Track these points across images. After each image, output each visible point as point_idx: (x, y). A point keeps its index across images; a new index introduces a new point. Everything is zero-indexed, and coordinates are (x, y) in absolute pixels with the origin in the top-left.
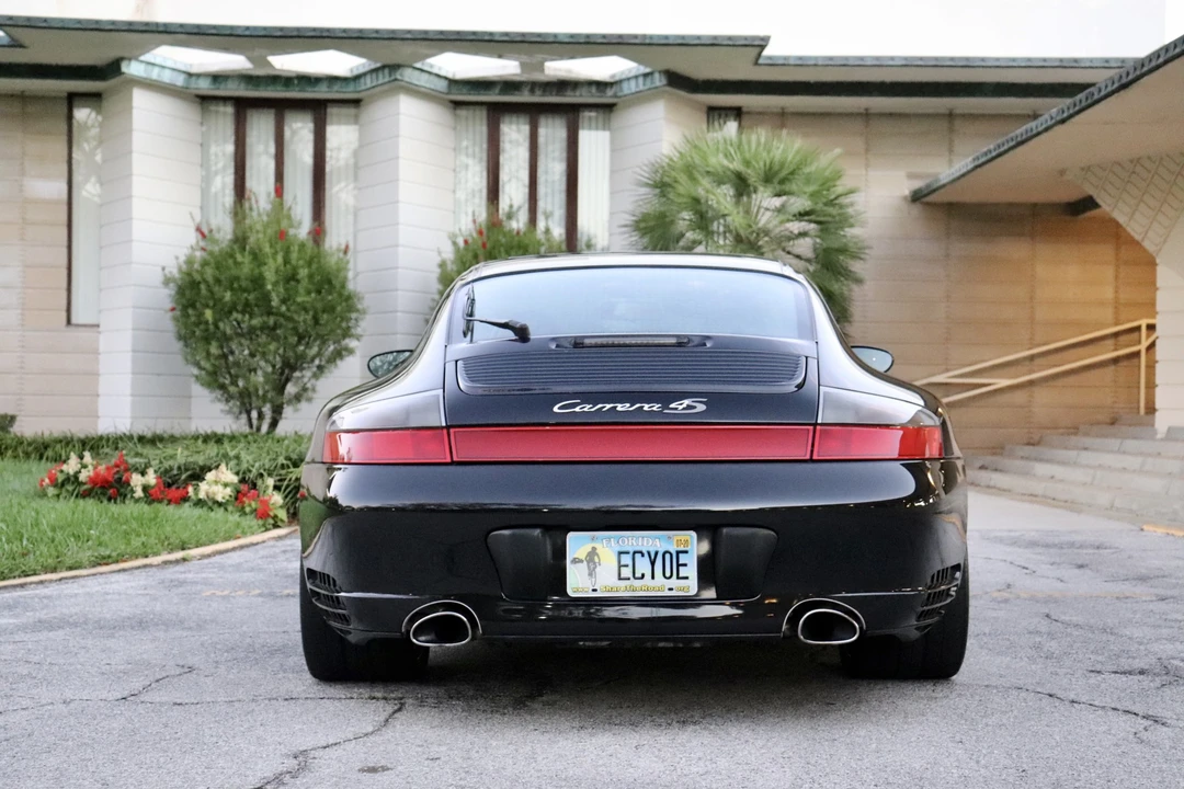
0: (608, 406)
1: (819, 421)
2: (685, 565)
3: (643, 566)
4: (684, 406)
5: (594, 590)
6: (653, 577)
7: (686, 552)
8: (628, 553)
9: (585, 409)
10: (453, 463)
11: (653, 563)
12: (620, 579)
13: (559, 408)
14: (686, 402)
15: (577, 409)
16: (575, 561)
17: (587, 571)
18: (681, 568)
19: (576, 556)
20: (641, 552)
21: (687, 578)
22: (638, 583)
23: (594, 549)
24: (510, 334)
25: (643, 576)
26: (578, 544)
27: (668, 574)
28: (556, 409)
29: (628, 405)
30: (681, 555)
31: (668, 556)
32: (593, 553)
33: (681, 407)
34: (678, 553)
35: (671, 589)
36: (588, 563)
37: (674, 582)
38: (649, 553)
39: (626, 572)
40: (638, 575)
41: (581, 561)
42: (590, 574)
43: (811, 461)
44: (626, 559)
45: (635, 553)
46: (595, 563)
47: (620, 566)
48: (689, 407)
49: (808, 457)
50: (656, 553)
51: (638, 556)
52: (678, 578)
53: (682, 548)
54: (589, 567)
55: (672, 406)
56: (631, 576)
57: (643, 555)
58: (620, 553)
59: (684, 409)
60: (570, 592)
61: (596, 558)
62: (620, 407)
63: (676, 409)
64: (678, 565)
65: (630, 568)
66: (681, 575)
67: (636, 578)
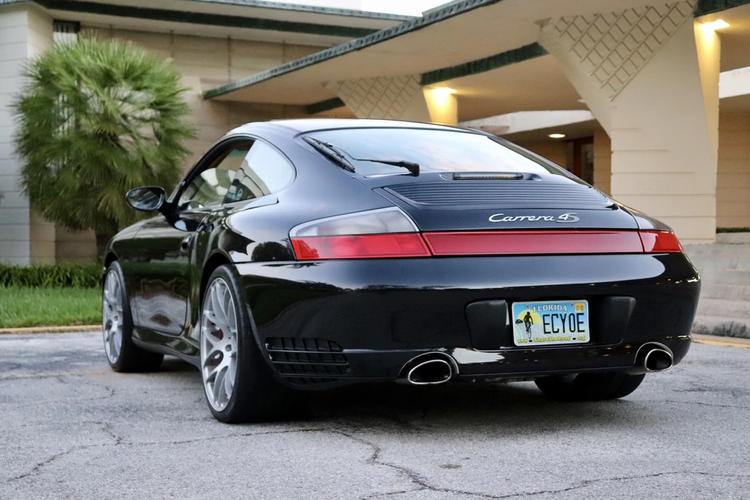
0: (523, 218)
1: (640, 228)
2: (582, 323)
3: (558, 324)
5: (531, 341)
6: (564, 332)
7: (582, 314)
8: (549, 315)
9: (509, 220)
10: (433, 257)
11: (563, 321)
12: (545, 333)
13: (493, 219)
14: (567, 215)
15: (504, 220)
16: (518, 322)
17: (525, 329)
18: (580, 325)
19: (518, 318)
20: (557, 315)
21: (583, 331)
22: (555, 336)
23: (528, 313)
24: (405, 171)
25: (558, 330)
26: (519, 311)
27: (573, 329)
28: (490, 219)
29: (534, 217)
30: (580, 316)
31: (572, 317)
32: (528, 316)
33: (565, 218)
34: (578, 314)
35: (574, 339)
36: (526, 322)
37: (576, 334)
38: (561, 315)
39: (549, 328)
40: (555, 330)
41: (521, 322)
42: (527, 331)
43: (644, 253)
44: (548, 320)
45: (553, 315)
46: (530, 323)
47: (545, 324)
48: (569, 218)
49: (642, 251)
50: (566, 315)
51: (555, 317)
52: (579, 331)
53: (580, 312)
54: (526, 326)
55: (560, 217)
56: (551, 330)
57: (557, 317)
58: (544, 316)
59: (567, 220)
60: (516, 343)
61: (530, 319)
62: (530, 218)
63: (562, 219)
64: (579, 323)
65: (551, 326)
66: (580, 329)
67: (554, 332)
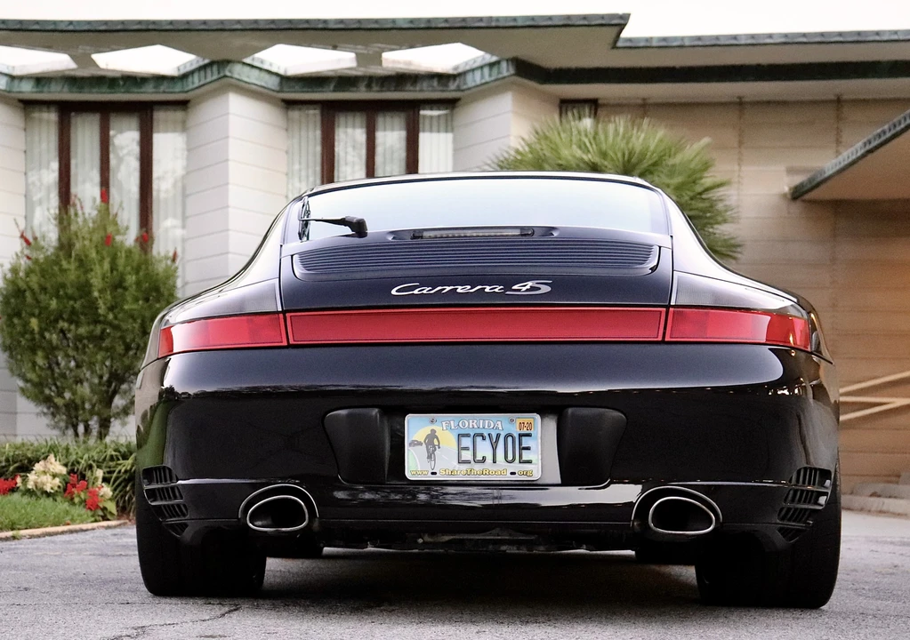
0: (448, 288)
1: (673, 303)
2: (528, 448)
3: (484, 449)
4: (528, 287)
5: (434, 473)
6: (495, 462)
7: (529, 435)
8: (468, 435)
9: (424, 292)
10: (289, 346)
11: (494, 446)
12: (460, 462)
13: (397, 291)
14: (530, 284)
15: (416, 292)
16: (414, 443)
17: (426, 454)
18: (523, 452)
19: (415, 439)
20: (482, 435)
21: (529, 462)
22: (478, 467)
23: (433, 431)
25: (484, 458)
26: (417, 427)
27: (510, 458)
28: (394, 292)
29: (469, 287)
30: (524, 439)
31: (510, 439)
32: (432, 436)
33: (524, 289)
34: (521, 436)
35: (513, 473)
36: (427, 445)
37: (516, 467)
38: (490, 436)
39: (467, 455)
40: (479, 457)
41: (420, 444)
42: (429, 457)
43: (663, 342)
44: (467, 442)
45: (476, 435)
46: (434, 446)
47: (460, 449)
48: (532, 288)
49: (660, 339)
50: (498, 435)
51: (479, 439)
52: (521, 461)
53: (524, 431)
54: (428, 450)
55: (515, 287)
56: (471, 459)
57: (484, 439)
58: (460, 436)
59: (527, 290)
60: (408, 475)
61: (435, 441)
62: (460, 289)
63: (519, 290)
64: (521, 449)
65: (471, 452)
66: (524, 458)
67: (479, 462)
